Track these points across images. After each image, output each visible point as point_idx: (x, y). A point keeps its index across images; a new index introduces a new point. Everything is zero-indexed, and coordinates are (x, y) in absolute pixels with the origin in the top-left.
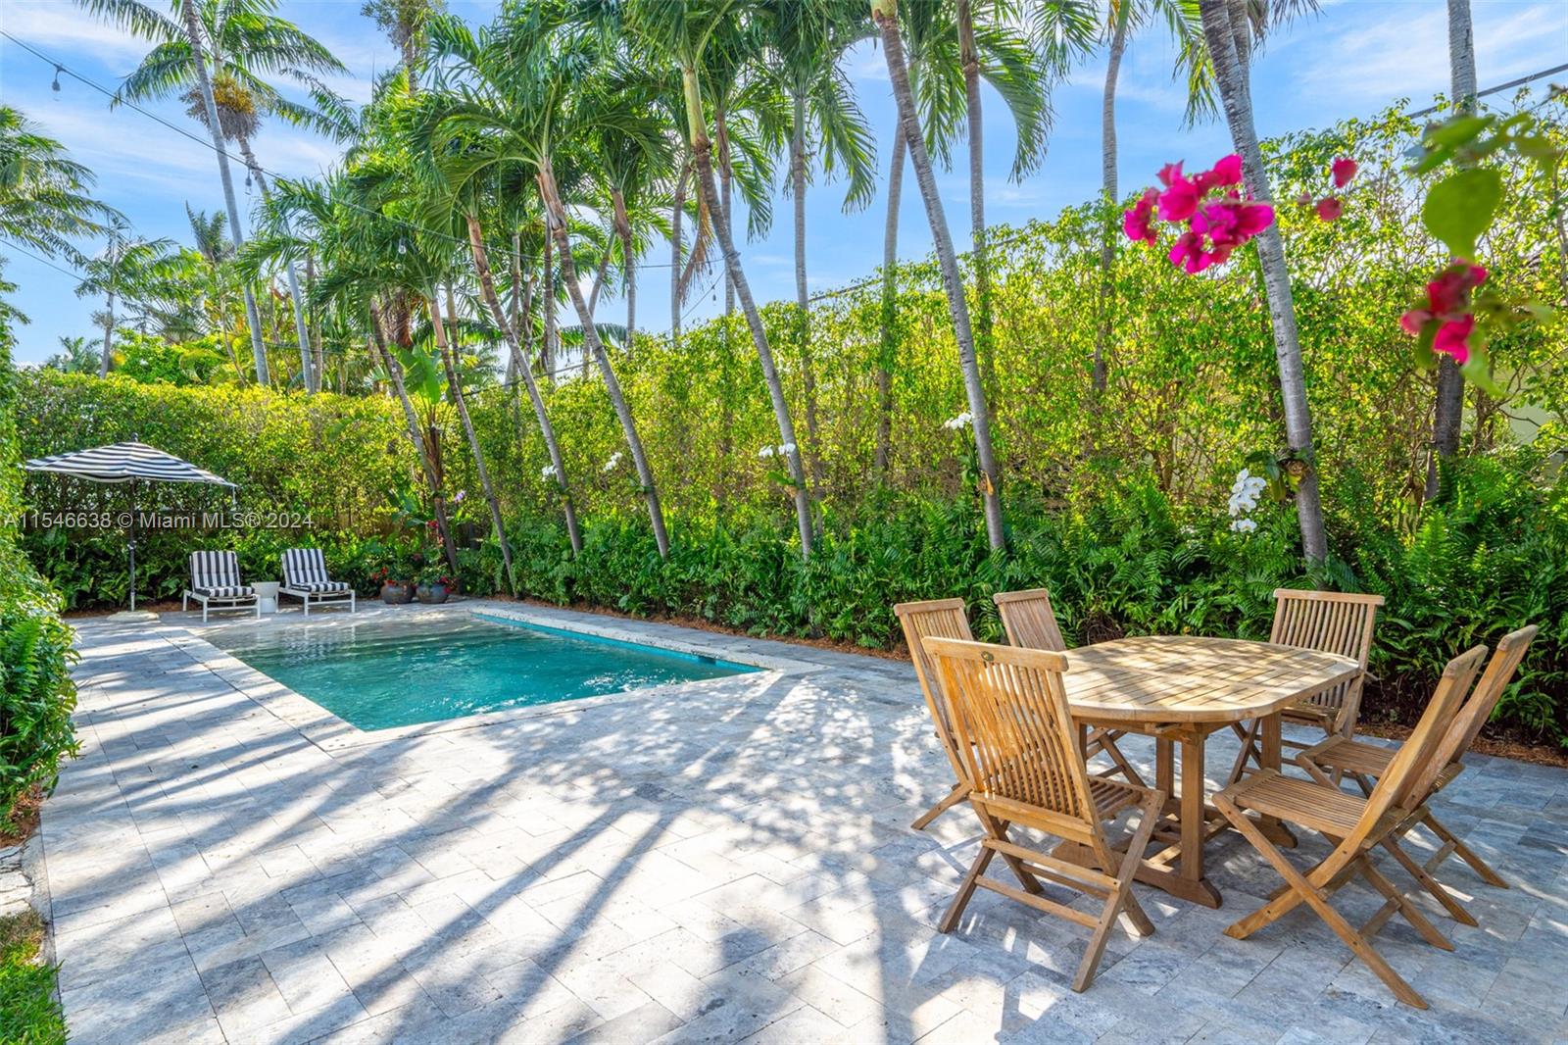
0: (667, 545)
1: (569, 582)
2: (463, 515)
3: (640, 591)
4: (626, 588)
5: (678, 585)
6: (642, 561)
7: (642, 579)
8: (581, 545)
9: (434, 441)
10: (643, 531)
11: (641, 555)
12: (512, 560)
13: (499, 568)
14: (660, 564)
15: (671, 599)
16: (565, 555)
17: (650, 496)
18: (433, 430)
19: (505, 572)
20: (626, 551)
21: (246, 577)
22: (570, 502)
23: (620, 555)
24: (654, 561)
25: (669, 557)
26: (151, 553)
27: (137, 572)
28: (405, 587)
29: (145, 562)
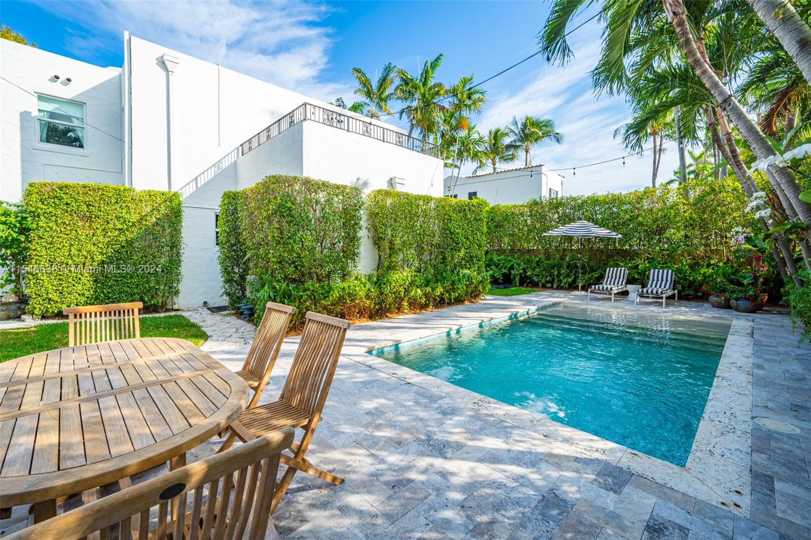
26: (599, 267)
27: (590, 276)
28: (723, 298)
29: (596, 271)
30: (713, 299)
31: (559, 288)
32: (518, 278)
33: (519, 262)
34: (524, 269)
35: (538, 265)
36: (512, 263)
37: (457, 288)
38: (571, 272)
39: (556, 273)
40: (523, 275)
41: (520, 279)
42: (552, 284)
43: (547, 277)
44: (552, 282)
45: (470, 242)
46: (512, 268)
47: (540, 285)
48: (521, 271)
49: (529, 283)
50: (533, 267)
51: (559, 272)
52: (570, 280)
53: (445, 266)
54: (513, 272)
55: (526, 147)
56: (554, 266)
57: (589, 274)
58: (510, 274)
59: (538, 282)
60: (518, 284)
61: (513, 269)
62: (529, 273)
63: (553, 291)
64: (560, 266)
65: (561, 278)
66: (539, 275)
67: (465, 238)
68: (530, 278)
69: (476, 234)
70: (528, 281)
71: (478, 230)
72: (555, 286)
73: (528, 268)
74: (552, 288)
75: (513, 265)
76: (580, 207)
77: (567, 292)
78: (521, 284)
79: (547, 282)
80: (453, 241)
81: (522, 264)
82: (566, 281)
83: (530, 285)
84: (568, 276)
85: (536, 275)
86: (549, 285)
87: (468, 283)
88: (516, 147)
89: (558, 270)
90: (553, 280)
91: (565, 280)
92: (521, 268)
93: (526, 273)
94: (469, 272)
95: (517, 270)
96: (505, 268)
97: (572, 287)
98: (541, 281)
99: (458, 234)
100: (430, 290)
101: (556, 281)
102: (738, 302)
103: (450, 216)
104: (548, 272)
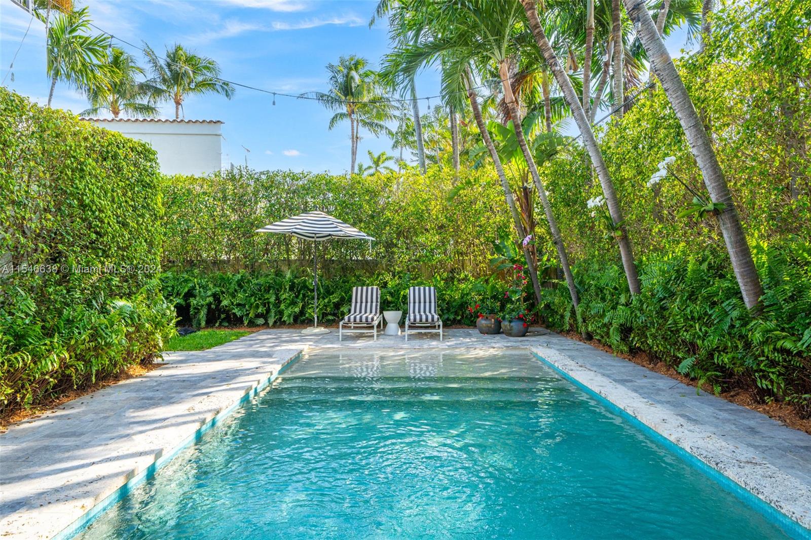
0: (758, 290)
1: (625, 331)
2: (548, 260)
3: (711, 355)
4: (692, 348)
5: (777, 356)
6: (715, 313)
7: (713, 341)
8: (638, 289)
9: (527, 199)
10: (720, 270)
11: (714, 304)
12: (579, 300)
13: (569, 309)
14: (745, 320)
15: (765, 377)
16: (623, 300)
17: (725, 217)
18: (525, 189)
19: (573, 313)
20: (692, 297)
21: (385, 306)
22: (625, 238)
23: (683, 302)
24: (735, 314)
25: (761, 310)
26: (337, 287)
27: (326, 301)
28: (493, 320)
29: (333, 293)
30: (482, 322)
31: (280, 323)
32: (203, 314)
33: (204, 282)
34: (214, 295)
35: (240, 285)
36: (190, 285)
37: (107, 344)
38: (297, 297)
39: (272, 299)
40: (213, 306)
41: (208, 315)
42: (266, 320)
43: (257, 307)
44: (265, 316)
45: (130, 233)
46: (190, 294)
47: (246, 323)
48: (211, 299)
49: (224, 319)
50: (231, 291)
51: (278, 299)
52: (297, 310)
53: (68, 291)
54: (193, 302)
55: (176, 95)
56: (269, 287)
57: (324, 299)
58: (188, 306)
59: (242, 317)
60: (203, 324)
61: (195, 296)
62: (225, 303)
63: (268, 330)
64: (277, 288)
65: (282, 306)
66: (244, 305)
67: (118, 222)
68: (227, 311)
69: (142, 216)
70: (223, 316)
71: (146, 207)
72: (271, 321)
73: (223, 293)
74: (266, 325)
75: (194, 288)
76: (307, 190)
77: (291, 330)
78: (210, 322)
79: (258, 316)
80: (90, 227)
81: (211, 286)
82: (288, 312)
83: (226, 324)
84: (293, 303)
85: (238, 305)
86: (261, 321)
87: (131, 329)
88: (158, 92)
89: (277, 295)
90: (268, 311)
91: (290, 310)
92: (209, 293)
93: (220, 302)
94: (129, 304)
95: (201, 297)
96: (178, 294)
97: (301, 321)
98: (248, 315)
99: (101, 211)
100: (29, 359)
101: (272, 313)
102: (512, 324)
103: (81, 163)
104: (260, 299)
